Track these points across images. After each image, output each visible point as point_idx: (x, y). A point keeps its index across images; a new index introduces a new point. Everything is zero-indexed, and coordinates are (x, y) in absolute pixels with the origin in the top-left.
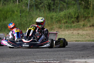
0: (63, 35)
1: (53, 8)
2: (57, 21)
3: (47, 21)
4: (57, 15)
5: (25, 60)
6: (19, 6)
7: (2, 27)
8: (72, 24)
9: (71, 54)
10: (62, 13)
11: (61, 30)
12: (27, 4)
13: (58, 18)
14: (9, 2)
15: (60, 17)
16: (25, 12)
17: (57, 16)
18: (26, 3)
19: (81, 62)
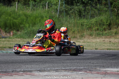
0: (94, 42)
1: (84, 14)
2: (88, 28)
3: (78, 28)
4: (88, 21)
5: (54, 68)
6: (49, 12)
7: (31, 33)
8: (104, 31)
9: (102, 63)
10: (92, 20)
11: (92, 37)
12: (57, 10)
13: (89, 25)
14: (38, 8)
15: (91, 24)
16: (55, 18)
17: (88, 23)
18: (55, 9)
19: (113, 71)
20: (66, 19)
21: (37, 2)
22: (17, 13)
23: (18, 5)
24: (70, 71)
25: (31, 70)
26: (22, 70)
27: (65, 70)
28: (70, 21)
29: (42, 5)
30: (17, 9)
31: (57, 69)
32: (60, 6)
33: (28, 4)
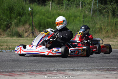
20: (99, 18)
21: (70, 2)
22: (51, 13)
23: (52, 5)
24: (103, 71)
25: (65, 69)
26: (56, 69)
27: (98, 70)
28: (104, 21)
29: (76, 5)
30: (52, 9)
31: (90, 69)
32: (94, 5)
33: (62, 3)
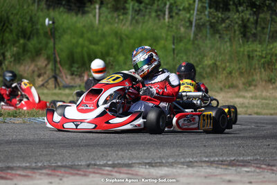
1: (254, 31)
2: (264, 64)
3: (239, 64)
4: (263, 49)
5: (184, 158)
6: (172, 27)
11: (274, 86)
12: (191, 23)
14: (147, 18)
15: (272, 55)
16: (185, 41)
17: (264, 52)
18: (187, 20)
20: (212, 43)
21: (143, 5)
22: (97, 30)
23: (101, 11)
24: (220, 166)
25: (130, 162)
26: (110, 163)
27: (209, 164)
28: (222, 49)
29: (156, 11)
30: (99, 20)
31: (191, 162)
32: (199, 13)
33: (125, 8)
